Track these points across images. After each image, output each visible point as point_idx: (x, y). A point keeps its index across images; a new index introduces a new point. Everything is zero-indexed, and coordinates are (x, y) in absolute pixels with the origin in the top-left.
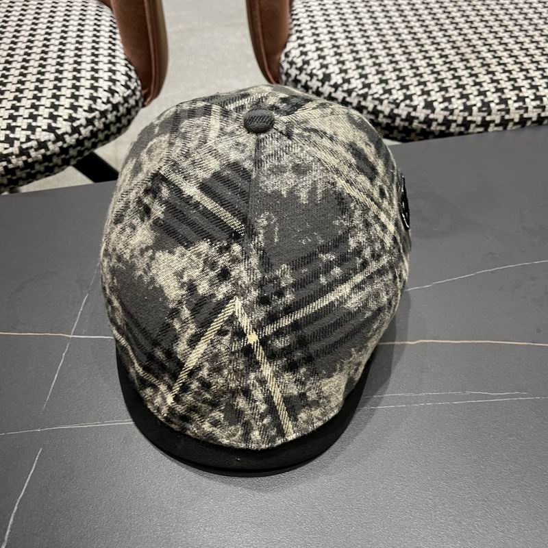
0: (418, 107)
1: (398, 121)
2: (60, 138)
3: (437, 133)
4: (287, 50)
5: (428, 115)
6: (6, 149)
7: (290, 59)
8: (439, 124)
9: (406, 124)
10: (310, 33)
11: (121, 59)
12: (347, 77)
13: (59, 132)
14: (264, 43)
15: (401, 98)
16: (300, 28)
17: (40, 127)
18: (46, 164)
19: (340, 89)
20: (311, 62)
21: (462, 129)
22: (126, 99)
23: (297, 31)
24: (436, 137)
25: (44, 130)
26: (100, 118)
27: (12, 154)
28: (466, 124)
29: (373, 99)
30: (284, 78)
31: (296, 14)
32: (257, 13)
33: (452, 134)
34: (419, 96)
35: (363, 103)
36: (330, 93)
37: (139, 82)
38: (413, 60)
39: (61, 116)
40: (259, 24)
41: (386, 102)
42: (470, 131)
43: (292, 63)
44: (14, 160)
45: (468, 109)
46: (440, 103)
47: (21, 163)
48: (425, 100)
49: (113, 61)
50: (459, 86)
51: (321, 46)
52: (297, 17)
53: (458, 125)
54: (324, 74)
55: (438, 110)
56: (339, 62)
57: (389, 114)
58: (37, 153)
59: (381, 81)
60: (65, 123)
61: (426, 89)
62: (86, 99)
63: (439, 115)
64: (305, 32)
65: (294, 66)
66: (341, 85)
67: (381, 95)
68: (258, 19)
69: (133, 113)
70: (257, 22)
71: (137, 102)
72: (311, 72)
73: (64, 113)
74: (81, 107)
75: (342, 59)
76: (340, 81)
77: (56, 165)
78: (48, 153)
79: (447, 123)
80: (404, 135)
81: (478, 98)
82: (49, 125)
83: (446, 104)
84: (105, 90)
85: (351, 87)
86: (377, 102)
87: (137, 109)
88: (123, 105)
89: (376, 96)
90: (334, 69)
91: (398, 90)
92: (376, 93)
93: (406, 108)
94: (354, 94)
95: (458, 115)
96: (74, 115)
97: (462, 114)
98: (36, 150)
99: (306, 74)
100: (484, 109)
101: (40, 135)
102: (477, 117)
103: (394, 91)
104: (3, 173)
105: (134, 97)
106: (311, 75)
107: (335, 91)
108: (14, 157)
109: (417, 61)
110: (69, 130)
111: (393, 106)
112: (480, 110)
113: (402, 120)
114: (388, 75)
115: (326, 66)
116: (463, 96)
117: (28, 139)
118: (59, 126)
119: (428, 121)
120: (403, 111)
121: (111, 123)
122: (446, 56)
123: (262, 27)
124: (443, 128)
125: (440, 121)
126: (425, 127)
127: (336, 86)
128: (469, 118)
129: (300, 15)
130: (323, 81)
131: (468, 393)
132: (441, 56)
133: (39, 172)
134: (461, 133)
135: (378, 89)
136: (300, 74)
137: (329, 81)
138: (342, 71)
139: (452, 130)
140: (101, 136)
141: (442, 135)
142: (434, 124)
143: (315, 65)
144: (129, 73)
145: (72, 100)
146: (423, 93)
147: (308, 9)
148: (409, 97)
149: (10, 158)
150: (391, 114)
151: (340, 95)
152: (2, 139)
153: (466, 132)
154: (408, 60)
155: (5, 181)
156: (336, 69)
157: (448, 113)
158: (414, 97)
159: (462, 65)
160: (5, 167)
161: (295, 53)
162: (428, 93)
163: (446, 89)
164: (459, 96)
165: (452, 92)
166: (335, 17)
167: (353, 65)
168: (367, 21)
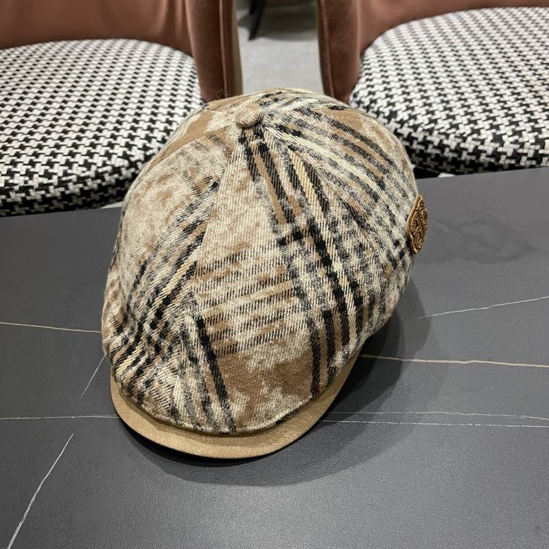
0: (486, 140)
1: (464, 155)
2: (133, 165)
3: (506, 167)
4: (355, 91)
5: (497, 148)
6: (83, 172)
7: (358, 99)
8: (508, 158)
9: (474, 158)
10: (379, 75)
11: (197, 98)
12: (414, 113)
13: (133, 159)
15: (469, 132)
16: (370, 72)
17: (116, 154)
18: (119, 188)
19: (406, 125)
20: (379, 101)
21: (534, 163)
23: (366, 74)
24: (504, 170)
25: (119, 157)
27: (88, 177)
28: (538, 158)
29: (440, 133)
32: (327, 56)
33: (522, 168)
34: (488, 130)
35: (429, 138)
36: (396, 129)
38: (483, 98)
39: (135, 145)
40: (329, 66)
41: (452, 136)
42: (542, 165)
43: (359, 103)
44: (89, 182)
45: (540, 142)
46: (510, 136)
47: (95, 186)
48: (494, 134)
49: (190, 100)
50: (530, 120)
51: (389, 86)
52: (367, 62)
53: (529, 159)
54: (391, 111)
55: (507, 143)
56: (406, 100)
57: (456, 148)
58: (111, 177)
59: (448, 117)
60: (139, 152)
61: (495, 123)
62: (160, 131)
63: (509, 148)
64: (374, 75)
65: (362, 105)
66: (407, 121)
67: (448, 130)
68: (328, 61)
70: (327, 64)
72: (378, 110)
73: (139, 143)
74: (155, 138)
75: (409, 97)
76: (406, 118)
78: (121, 178)
79: (517, 156)
80: (470, 169)
82: (125, 153)
83: (516, 137)
85: (417, 122)
86: (443, 137)
89: (442, 131)
90: (401, 106)
91: (466, 125)
92: (443, 128)
93: (473, 142)
94: (420, 129)
95: (530, 149)
96: (148, 145)
97: (533, 147)
98: (111, 174)
99: (373, 112)
101: (115, 161)
103: (461, 126)
104: (79, 194)
106: (378, 113)
107: (401, 127)
108: (90, 180)
109: (487, 98)
110: (142, 158)
111: (460, 140)
113: (469, 154)
114: (455, 111)
115: (393, 104)
116: (534, 130)
118: (133, 153)
119: (496, 155)
122: (519, 94)
123: (332, 70)
124: (513, 162)
125: (509, 154)
126: (493, 160)
127: (402, 123)
128: (541, 152)
129: (371, 60)
130: (389, 118)
131: (524, 417)
132: (513, 94)
133: (112, 196)
134: (532, 167)
135: (445, 124)
137: (395, 117)
138: (408, 108)
139: (522, 164)
141: (511, 167)
142: (503, 157)
143: (382, 103)
145: (148, 132)
146: (492, 127)
147: (379, 55)
148: (478, 132)
149: (86, 180)
150: (458, 148)
151: (405, 131)
152: (82, 163)
153: (538, 166)
154: (478, 97)
155: (80, 202)
156: (403, 107)
157: (518, 146)
158: (482, 131)
159: (535, 101)
160: (81, 189)
161: (363, 93)
162: (497, 127)
163: (517, 124)
164: (530, 129)
165: (522, 126)
166: (405, 61)
167: (420, 103)
168: (438, 64)
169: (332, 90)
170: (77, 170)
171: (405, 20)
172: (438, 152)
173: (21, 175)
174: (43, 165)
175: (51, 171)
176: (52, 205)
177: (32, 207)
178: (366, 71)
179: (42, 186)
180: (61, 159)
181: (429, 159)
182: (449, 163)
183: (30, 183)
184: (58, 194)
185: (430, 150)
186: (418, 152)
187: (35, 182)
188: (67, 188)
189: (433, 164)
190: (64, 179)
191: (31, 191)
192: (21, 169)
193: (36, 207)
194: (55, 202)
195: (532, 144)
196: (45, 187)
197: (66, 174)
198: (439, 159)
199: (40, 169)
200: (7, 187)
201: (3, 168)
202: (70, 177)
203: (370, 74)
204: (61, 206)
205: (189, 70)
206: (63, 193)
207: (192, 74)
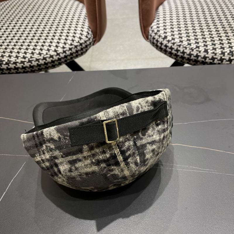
0: (201, 51)
2: (58, 54)
3: (209, 63)
4: (152, 26)
5: (205, 55)
6: (38, 57)
7: (152, 29)
8: (209, 59)
9: (196, 58)
10: (162, 19)
11: (86, 26)
12: (174, 37)
13: (58, 52)
14: (143, 23)
15: (195, 47)
17: (51, 50)
18: (54, 64)
19: (170, 42)
20: (160, 31)
21: (220, 62)
22: (85, 42)
23: (157, 18)
24: (208, 64)
25: (53, 51)
26: (74, 48)
27: (40, 59)
28: (222, 60)
30: (150, 37)
32: (141, 10)
33: (215, 64)
34: (202, 47)
35: (179, 49)
36: (166, 44)
37: (92, 36)
38: (203, 32)
41: (188, 49)
42: (223, 63)
43: (153, 31)
44: (41, 61)
45: (223, 53)
46: (211, 50)
47: (43, 63)
48: (205, 49)
49: (83, 27)
50: (221, 44)
51: (166, 25)
52: (158, 13)
53: (218, 60)
54: (165, 36)
55: (209, 53)
57: (189, 54)
59: (188, 40)
60: (61, 49)
62: (70, 40)
63: (210, 55)
66: (171, 41)
67: (186, 46)
69: (88, 47)
71: (90, 43)
73: (61, 45)
74: (68, 43)
75: (173, 30)
76: (170, 39)
77: (56, 65)
78: (54, 60)
79: (213, 59)
80: (195, 63)
81: (228, 49)
82: (55, 49)
83: (214, 51)
84: (78, 38)
85: (175, 41)
86: (184, 49)
87: (90, 46)
88: (84, 43)
89: (184, 46)
90: (169, 34)
91: (194, 44)
93: (196, 52)
94: (175, 45)
95: (218, 56)
96: (65, 46)
97: (220, 55)
98: (49, 58)
99: (158, 36)
100: (230, 54)
101: (51, 53)
102: (227, 57)
103: (192, 44)
105: (89, 41)
106: (160, 36)
107: (168, 43)
109: (205, 32)
110: (62, 52)
111: (191, 50)
112: (228, 54)
113: (194, 56)
114: (191, 38)
115: (166, 33)
116: (222, 48)
117: (47, 54)
118: (58, 50)
119: (205, 58)
121: (79, 50)
122: (218, 31)
124: (211, 61)
125: (210, 58)
126: (203, 60)
127: (169, 41)
128: (223, 57)
129: (160, 12)
130: (164, 39)
131: (191, 167)
132: (216, 31)
133: (49, 67)
134: (219, 64)
135: (186, 43)
136: (155, 36)
137: (166, 39)
139: (215, 62)
140: (74, 55)
141: (211, 63)
143: (162, 32)
145: (65, 41)
146: (205, 45)
147: (164, 10)
148: (198, 47)
151: (170, 45)
152: (38, 53)
154: (201, 32)
155: (37, 69)
156: (170, 34)
157: (214, 55)
158: (200, 47)
159: (224, 35)
160: (37, 64)
161: (155, 27)
162: (207, 46)
163: (215, 45)
165: (217, 46)
166: (174, 13)
167: (177, 33)
168: (188, 15)
169: (142, 25)
170: (36, 56)
172: (182, 55)
173: (14, 57)
174: (22, 53)
175: (25, 56)
177: (18, 70)
180: (30, 51)
181: (178, 57)
182: (186, 60)
183: (17, 61)
184: (28, 66)
185: (179, 54)
186: (174, 54)
187: (19, 60)
188: (32, 63)
189: (180, 59)
190: (31, 59)
191: (17, 64)
192: (14, 54)
193: (20, 70)
194: (27, 69)
196: (23, 63)
197: (31, 57)
198: (182, 57)
199: (21, 55)
201: (7, 54)
202: (33, 59)
203: (159, 18)
204: (30, 70)
205: (85, 13)
206: (30, 65)
207: (86, 15)
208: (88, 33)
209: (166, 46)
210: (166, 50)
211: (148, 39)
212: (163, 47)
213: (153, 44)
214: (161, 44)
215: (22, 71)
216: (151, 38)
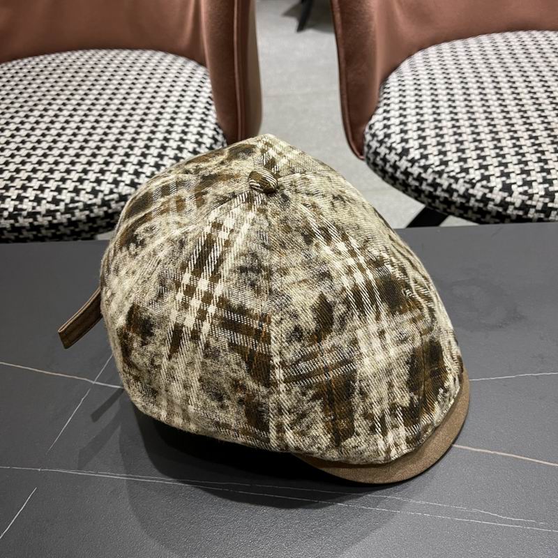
0: (495, 188)
1: (472, 201)
3: (514, 218)
4: (371, 122)
5: (505, 198)
6: (90, 199)
7: (373, 131)
8: (516, 208)
9: (481, 205)
10: (397, 107)
11: (212, 123)
12: (426, 153)
14: (349, 115)
15: (478, 178)
16: (388, 102)
17: (123, 182)
19: (417, 164)
20: (393, 136)
21: (542, 216)
23: (385, 104)
24: (512, 221)
25: (126, 185)
27: (94, 204)
28: (546, 210)
29: (449, 177)
30: (366, 149)
31: (389, 88)
33: (530, 220)
34: (498, 177)
35: (438, 181)
36: (407, 168)
38: (499, 140)
39: (144, 173)
41: (461, 181)
42: (550, 218)
43: (374, 135)
44: (96, 210)
45: (550, 195)
46: (519, 186)
47: (101, 213)
48: (504, 182)
49: (204, 125)
50: (543, 170)
51: (405, 121)
52: (386, 90)
53: (537, 211)
54: (403, 148)
55: (516, 194)
56: (420, 137)
57: (464, 194)
58: (117, 205)
59: (460, 159)
61: (506, 171)
62: (170, 158)
63: (517, 199)
64: (392, 106)
65: (375, 139)
66: (417, 161)
67: (457, 173)
72: (391, 146)
73: (148, 170)
74: (164, 165)
75: (424, 134)
76: (418, 157)
79: (525, 207)
80: (479, 216)
82: (132, 181)
83: (526, 188)
84: (189, 152)
85: (428, 163)
86: (452, 181)
89: (452, 174)
90: (413, 144)
91: (476, 170)
92: (453, 171)
93: (482, 189)
94: (430, 170)
95: (538, 201)
97: (542, 199)
98: (117, 202)
99: (386, 147)
101: (123, 189)
103: (471, 171)
104: (85, 221)
106: (391, 149)
107: (412, 167)
108: (96, 207)
109: (503, 141)
111: (468, 186)
113: (477, 201)
114: (468, 154)
115: (406, 141)
116: (546, 181)
118: (140, 181)
119: (504, 204)
120: (478, 192)
122: (536, 138)
123: (348, 101)
124: (521, 213)
125: (517, 205)
126: (500, 210)
127: (413, 161)
128: (550, 205)
129: (392, 89)
130: (401, 155)
132: (531, 137)
134: (540, 220)
135: (456, 168)
136: (380, 147)
137: (407, 156)
138: (421, 146)
139: (530, 215)
141: (519, 219)
142: (511, 208)
143: (396, 138)
144: (216, 137)
145: (158, 159)
146: (503, 174)
147: (401, 83)
148: (487, 178)
149: (93, 208)
150: (466, 194)
151: (415, 170)
152: (89, 190)
153: (546, 219)
154: (493, 139)
155: (86, 228)
156: (416, 144)
157: (527, 197)
158: (492, 178)
159: (551, 148)
160: (88, 216)
161: (379, 126)
162: (508, 175)
163: (528, 173)
164: (541, 180)
165: (534, 176)
166: (426, 93)
167: (434, 141)
168: (459, 97)
169: (348, 122)
170: (84, 197)
171: (435, 42)
172: (447, 195)
173: (30, 201)
174: (52, 191)
175: (59, 197)
176: (59, 230)
177: (39, 232)
178: (385, 101)
179: (50, 213)
180: (70, 185)
181: (437, 201)
182: (457, 208)
183: (38, 209)
184: (65, 221)
185: (439, 192)
186: (427, 193)
187: (43, 208)
188: (73, 215)
189: (442, 207)
190: (71, 206)
191: (38, 216)
192: (31, 194)
193: (44, 232)
194: (61, 228)
195: (541, 196)
196: (52, 214)
197: (73, 201)
198: (448, 202)
199: (48, 195)
200: (16, 212)
201: (13, 193)
202: (77, 204)
203: (388, 105)
204: (68, 232)
205: (208, 90)
206: (69, 219)
207: (210, 95)
208: (216, 141)
209: (406, 173)
210: (406, 182)
211: (362, 154)
212: (398, 174)
213: (374, 166)
214: (395, 167)
215: (50, 235)
216: (368, 152)
